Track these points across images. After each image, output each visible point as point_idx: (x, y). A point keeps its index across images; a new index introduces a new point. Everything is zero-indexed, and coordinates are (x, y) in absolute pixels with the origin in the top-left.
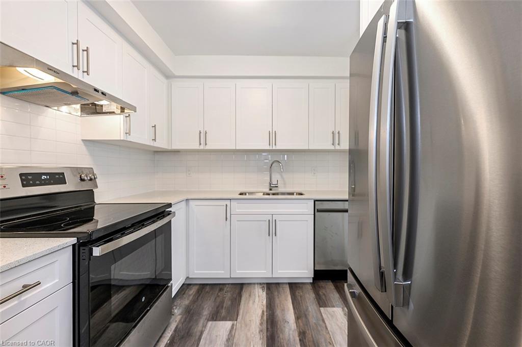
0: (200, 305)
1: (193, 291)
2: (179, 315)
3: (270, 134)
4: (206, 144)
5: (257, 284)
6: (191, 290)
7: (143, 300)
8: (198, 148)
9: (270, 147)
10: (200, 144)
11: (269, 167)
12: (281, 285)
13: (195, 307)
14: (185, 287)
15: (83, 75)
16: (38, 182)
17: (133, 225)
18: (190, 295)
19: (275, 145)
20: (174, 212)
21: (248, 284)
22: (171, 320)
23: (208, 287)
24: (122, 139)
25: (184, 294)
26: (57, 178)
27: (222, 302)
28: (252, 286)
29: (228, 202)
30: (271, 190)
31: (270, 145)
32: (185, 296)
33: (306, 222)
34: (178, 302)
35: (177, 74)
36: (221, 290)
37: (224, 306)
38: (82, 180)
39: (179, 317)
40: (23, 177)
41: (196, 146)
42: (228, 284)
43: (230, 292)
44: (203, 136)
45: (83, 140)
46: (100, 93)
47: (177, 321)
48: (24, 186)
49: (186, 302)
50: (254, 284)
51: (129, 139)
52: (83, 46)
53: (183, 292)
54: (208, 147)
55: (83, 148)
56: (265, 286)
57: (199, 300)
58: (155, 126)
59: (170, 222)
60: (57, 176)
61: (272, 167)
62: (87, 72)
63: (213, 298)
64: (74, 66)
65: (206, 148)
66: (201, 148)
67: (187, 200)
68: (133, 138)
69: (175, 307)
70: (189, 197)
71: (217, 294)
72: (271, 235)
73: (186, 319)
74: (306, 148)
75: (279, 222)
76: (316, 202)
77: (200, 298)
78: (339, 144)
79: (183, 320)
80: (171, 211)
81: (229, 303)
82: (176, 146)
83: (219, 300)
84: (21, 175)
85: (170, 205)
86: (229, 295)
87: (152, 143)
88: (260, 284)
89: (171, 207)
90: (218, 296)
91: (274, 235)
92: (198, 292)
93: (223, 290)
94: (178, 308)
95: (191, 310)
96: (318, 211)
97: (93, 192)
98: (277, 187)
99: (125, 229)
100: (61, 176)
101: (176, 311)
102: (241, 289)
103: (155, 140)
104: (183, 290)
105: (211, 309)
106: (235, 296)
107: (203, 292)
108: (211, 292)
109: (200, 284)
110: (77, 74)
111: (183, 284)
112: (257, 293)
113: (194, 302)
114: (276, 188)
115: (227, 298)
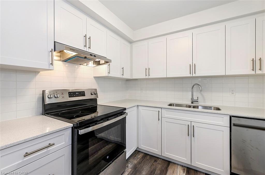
0: (142, 166)
1: (140, 156)
2: (131, 168)
3: (190, 66)
4: (149, 75)
5: (180, 165)
6: (139, 155)
7: (107, 158)
8: (145, 78)
9: (191, 75)
10: (146, 75)
11: (191, 89)
12: (198, 173)
13: (139, 166)
14: (137, 152)
15: (89, 49)
16: (74, 95)
17: (102, 119)
18: (138, 158)
19: (195, 73)
20: (127, 113)
21: (174, 163)
22: (126, 169)
23: (149, 156)
24: (106, 75)
25: (135, 156)
26: (82, 94)
27: (155, 170)
28: (176, 165)
29: (160, 110)
30: (192, 103)
31: (190, 74)
32: (135, 157)
33: (222, 132)
34: (131, 160)
35: (134, 40)
36: (155, 161)
37: (156, 173)
38: (92, 94)
39: (130, 170)
40: (70, 94)
41: (144, 77)
42: (161, 159)
43: (161, 164)
44: (148, 71)
45: (94, 77)
46: (93, 56)
47: (129, 172)
48: (69, 97)
49: (135, 162)
50: (178, 164)
51: (110, 75)
52: (88, 37)
53: (135, 155)
54: (150, 77)
55: (94, 80)
56: (186, 169)
57: (142, 163)
58: (123, 68)
59: (125, 117)
60: (82, 93)
61: (194, 88)
62: (90, 48)
63: (150, 165)
64: (84, 46)
65: (149, 77)
66: (146, 78)
67: (138, 106)
68: (112, 75)
69: (129, 163)
70: (139, 104)
71: (153, 163)
72: (190, 135)
73: (133, 172)
74: (223, 74)
75: (196, 127)
76: (232, 118)
77: (143, 162)
78: (260, 69)
79: (131, 172)
80: (126, 112)
81: (159, 172)
82: (134, 77)
83: (153, 167)
84: (69, 93)
85: (125, 109)
86: (159, 166)
87: (122, 77)
88: (182, 166)
89: (126, 110)
90: (153, 165)
91: (192, 136)
92: (143, 158)
93: (157, 161)
94: (131, 164)
95: (137, 168)
96: (235, 125)
97: (97, 99)
98: (198, 101)
99: (97, 121)
100: (83, 93)
101: (129, 165)
102: (168, 165)
103: (123, 75)
104: (135, 154)
105: (147, 171)
106: (163, 168)
107: (145, 159)
108: (149, 161)
109: (145, 153)
110: (86, 49)
111: (136, 150)
112: (179, 172)
113: (139, 163)
114: (196, 102)
115: (158, 168)
